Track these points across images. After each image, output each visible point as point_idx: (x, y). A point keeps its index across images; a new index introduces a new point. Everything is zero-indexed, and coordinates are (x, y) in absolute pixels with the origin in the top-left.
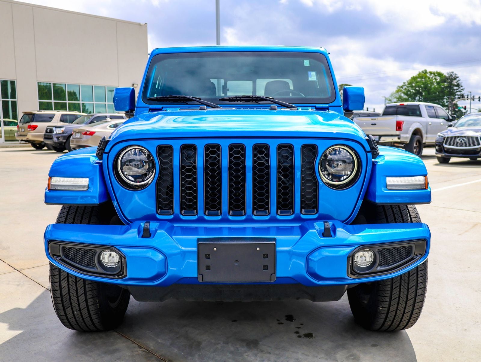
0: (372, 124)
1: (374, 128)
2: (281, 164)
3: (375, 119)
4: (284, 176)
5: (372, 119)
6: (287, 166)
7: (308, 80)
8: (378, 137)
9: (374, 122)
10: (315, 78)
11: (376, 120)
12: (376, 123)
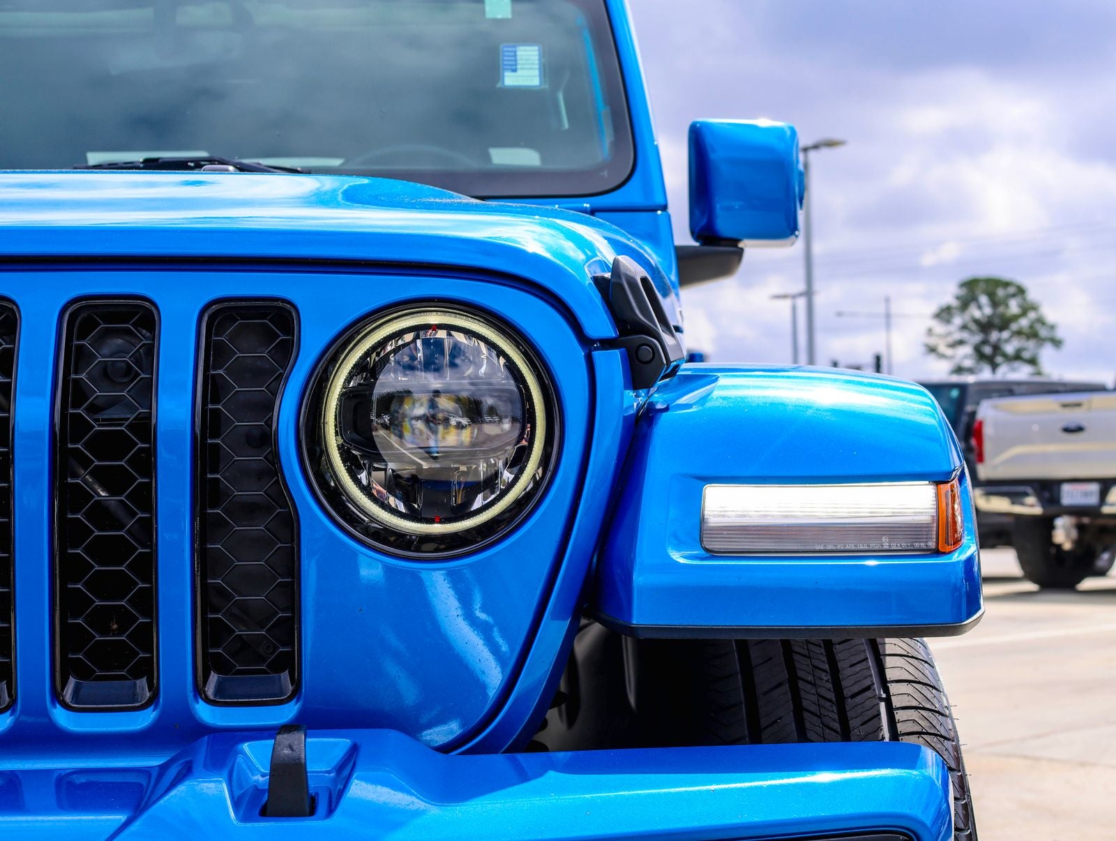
0: (1067, 430)
1: (1074, 445)
2: (88, 410)
3: (1079, 405)
4: (102, 476)
5: (1065, 406)
6: (121, 425)
7: (499, 85)
8: (1095, 488)
9: (1073, 417)
10: (536, 72)
11: (1085, 407)
12: (1084, 423)
